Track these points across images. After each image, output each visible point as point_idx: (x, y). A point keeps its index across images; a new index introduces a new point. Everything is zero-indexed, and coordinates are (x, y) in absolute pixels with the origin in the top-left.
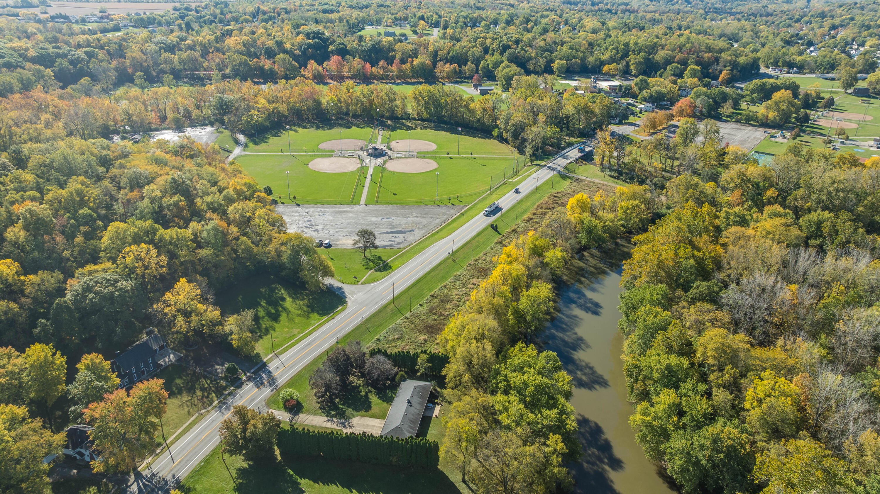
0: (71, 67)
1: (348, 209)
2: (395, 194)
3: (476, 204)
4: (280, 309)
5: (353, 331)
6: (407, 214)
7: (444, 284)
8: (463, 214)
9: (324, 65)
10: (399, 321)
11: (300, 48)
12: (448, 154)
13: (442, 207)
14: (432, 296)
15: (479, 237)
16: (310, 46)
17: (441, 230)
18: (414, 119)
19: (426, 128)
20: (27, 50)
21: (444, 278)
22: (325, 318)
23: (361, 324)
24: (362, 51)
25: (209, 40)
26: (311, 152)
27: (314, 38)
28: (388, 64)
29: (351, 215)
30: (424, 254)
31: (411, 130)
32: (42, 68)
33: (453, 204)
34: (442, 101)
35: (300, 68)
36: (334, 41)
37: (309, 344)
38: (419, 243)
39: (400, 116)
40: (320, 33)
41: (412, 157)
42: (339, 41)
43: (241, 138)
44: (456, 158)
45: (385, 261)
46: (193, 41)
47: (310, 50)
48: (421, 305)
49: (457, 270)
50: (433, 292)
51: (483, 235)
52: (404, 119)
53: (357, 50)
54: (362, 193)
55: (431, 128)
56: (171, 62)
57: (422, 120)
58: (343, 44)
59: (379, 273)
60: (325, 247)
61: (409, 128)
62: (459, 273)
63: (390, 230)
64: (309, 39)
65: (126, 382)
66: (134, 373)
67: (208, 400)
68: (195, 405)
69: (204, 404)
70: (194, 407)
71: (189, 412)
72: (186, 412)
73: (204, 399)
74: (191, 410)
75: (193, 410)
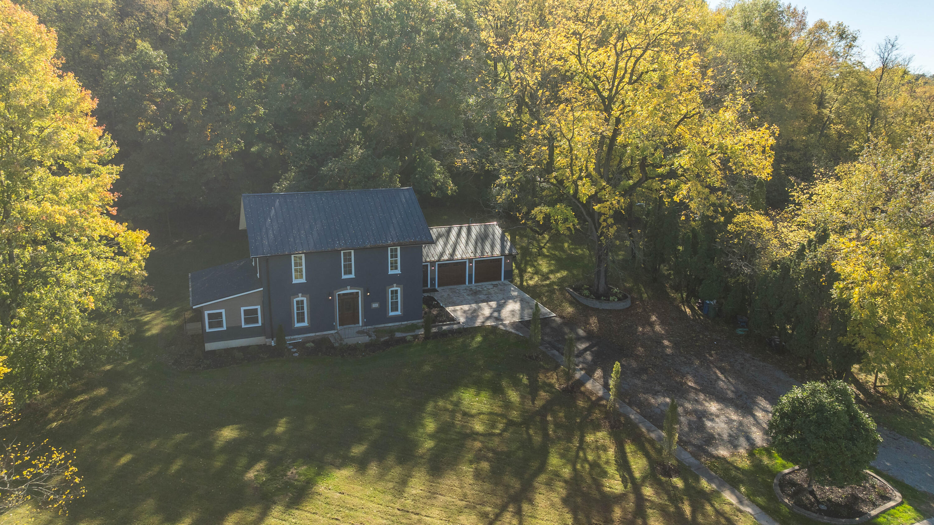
65: (251, 316)
66: (299, 289)
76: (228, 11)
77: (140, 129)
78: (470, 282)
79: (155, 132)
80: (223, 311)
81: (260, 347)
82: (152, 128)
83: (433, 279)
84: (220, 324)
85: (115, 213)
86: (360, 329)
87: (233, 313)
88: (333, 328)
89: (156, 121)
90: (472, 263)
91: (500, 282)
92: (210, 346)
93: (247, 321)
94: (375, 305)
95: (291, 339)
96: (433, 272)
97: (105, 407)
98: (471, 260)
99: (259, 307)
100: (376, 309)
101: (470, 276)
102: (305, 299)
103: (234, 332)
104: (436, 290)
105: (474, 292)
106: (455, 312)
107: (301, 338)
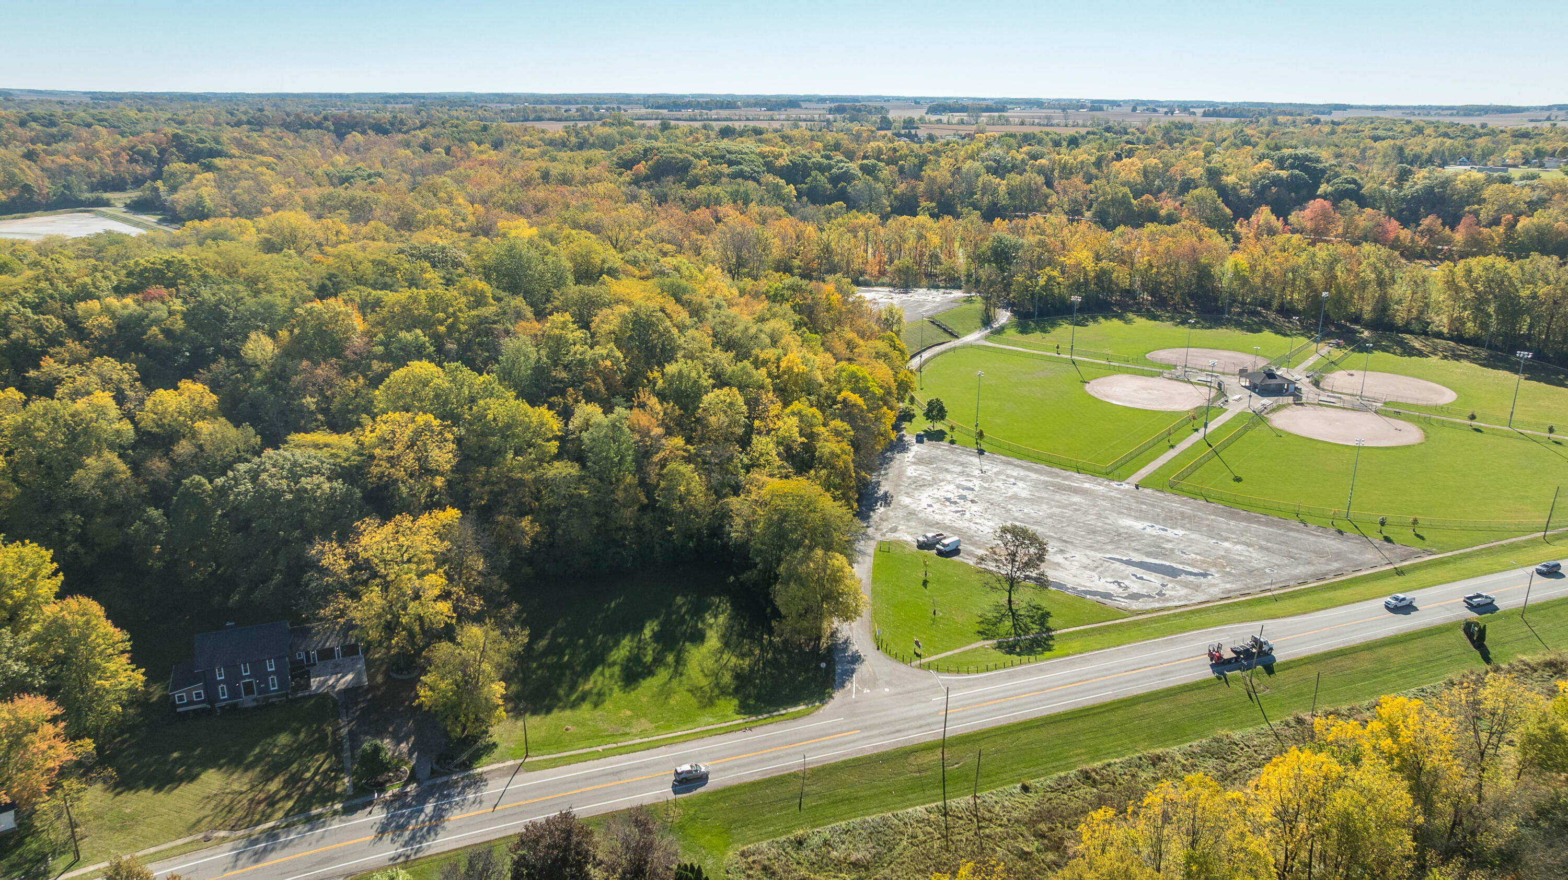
0: (829, 186)
1: (1087, 485)
2: (1238, 480)
3: (1468, 556)
4: (670, 658)
5: (754, 785)
6: (1228, 531)
7: (1158, 751)
8: (1400, 572)
9: (1292, 218)
10: (919, 810)
11: (1252, 187)
12: (1473, 417)
13: (1348, 538)
14: (1086, 776)
15: (1399, 648)
16: (1276, 181)
17: (1292, 596)
18: (1439, 335)
19: (1457, 357)
20: (777, 157)
21: (1176, 733)
22: (739, 720)
23: (795, 775)
24: (1397, 199)
25: (1082, 162)
26: (1118, 361)
27: (1292, 167)
28: (1444, 224)
29: (1076, 499)
30: (1171, 643)
31: (1410, 355)
32: (782, 182)
33: (1387, 539)
34: (1525, 293)
35: (1235, 219)
36: (1337, 175)
37: (616, 773)
38: (1192, 612)
39: (1400, 323)
40: (1310, 160)
41: (1363, 409)
42: (1348, 174)
43: (1004, 317)
44: (1494, 433)
45: (1049, 630)
46: (1050, 160)
47: (1274, 189)
48: (1025, 789)
49: (1241, 724)
50: (1097, 764)
51: (1418, 643)
52: (1411, 332)
53: (1383, 197)
54: (1155, 458)
55: (1474, 361)
56: (995, 192)
57: (1460, 339)
58: (1354, 182)
59: (998, 654)
60: (940, 553)
61: (1409, 351)
62: (1236, 735)
63: (1136, 557)
64: (1282, 169)
65: (198, 695)
66: (221, 682)
67: (264, 812)
68: (229, 812)
69: (246, 817)
70: (224, 813)
71: (199, 821)
72: (194, 820)
73: (263, 805)
74: (208, 819)
75: (212, 821)
80: (184, 694)
81: (203, 709)
83: (314, 659)
84: (183, 700)
86: (255, 698)
87: (189, 695)
88: (241, 698)
89: (159, 557)
90: (338, 647)
91: (357, 657)
92: (179, 710)
93: (196, 698)
94: (263, 686)
95: (218, 705)
96: (314, 655)
98: (337, 645)
99: (202, 691)
100: (263, 688)
101: (337, 656)
102: (225, 686)
103: (191, 702)
104: (314, 664)
105: (337, 666)
106: (314, 682)
107: (223, 704)
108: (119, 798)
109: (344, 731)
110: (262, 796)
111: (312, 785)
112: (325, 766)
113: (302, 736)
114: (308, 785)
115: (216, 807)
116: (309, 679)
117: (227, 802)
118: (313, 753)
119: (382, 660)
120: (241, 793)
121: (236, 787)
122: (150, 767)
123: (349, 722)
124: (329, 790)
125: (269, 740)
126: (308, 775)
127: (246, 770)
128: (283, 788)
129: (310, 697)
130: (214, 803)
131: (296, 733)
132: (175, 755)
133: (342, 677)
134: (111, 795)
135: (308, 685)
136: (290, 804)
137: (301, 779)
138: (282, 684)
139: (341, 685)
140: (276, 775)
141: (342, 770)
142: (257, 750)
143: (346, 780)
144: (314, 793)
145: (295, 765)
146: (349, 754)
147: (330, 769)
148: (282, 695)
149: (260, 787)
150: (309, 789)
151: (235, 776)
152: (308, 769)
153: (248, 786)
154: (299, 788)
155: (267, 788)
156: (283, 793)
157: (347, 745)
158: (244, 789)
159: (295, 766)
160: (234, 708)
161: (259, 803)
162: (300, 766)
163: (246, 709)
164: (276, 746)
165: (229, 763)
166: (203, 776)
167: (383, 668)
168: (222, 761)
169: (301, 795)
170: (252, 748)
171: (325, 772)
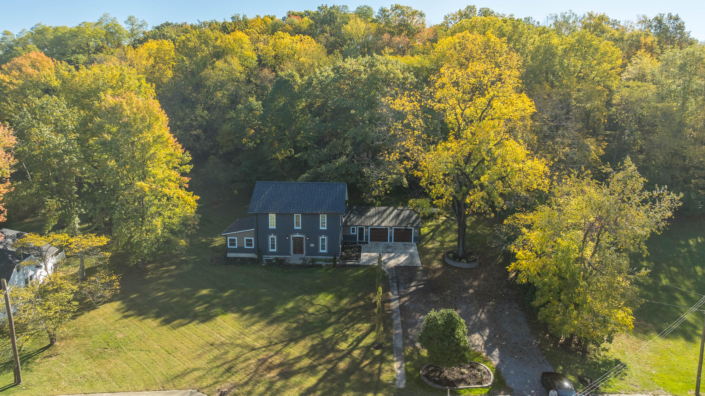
65: (249, 242)
66: (272, 231)
67: (272, 383)
68: (228, 370)
69: (246, 383)
70: (222, 370)
71: (184, 374)
72: (180, 368)
73: (273, 373)
74: (196, 374)
75: (201, 377)
76: (289, 80)
77: (244, 143)
78: (391, 241)
79: (251, 144)
80: (236, 238)
81: (251, 259)
82: (249, 142)
83: (367, 237)
84: (234, 245)
85: (187, 187)
86: (303, 257)
87: (241, 240)
88: (289, 254)
89: (252, 138)
90: (392, 229)
91: (410, 243)
92: (230, 255)
93: (247, 245)
94: (312, 245)
95: (265, 257)
96: (367, 232)
97: (169, 273)
98: (391, 228)
99: (253, 238)
100: (312, 247)
101: (391, 237)
102: (275, 237)
103: (241, 250)
104: (367, 243)
105: (388, 247)
106: (365, 257)
107: (271, 257)
108: (126, 320)
109: (394, 305)
110: (277, 360)
111: (347, 360)
112: (369, 340)
113: (345, 301)
114: (341, 359)
115: (216, 358)
116: (360, 251)
117: (230, 356)
118: (354, 320)
119: (438, 251)
120: (253, 349)
121: (249, 340)
122: (174, 298)
123: (401, 297)
124: (371, 375)
125: (307, 298)
126: (343, 346)
127: (271, 323)
128: (307, 355)
129: (358, 267)
130: (216, 352)
131: (340, 298)
132: (205, 292)
133: (393, 258)
134: (119, 315)
135: (358, 257)
136: (312, 381)
137: (334, 350)
138: (332, 251)
139: (392, 263)
140: (302, 337)
141: (391, 350)
142: (290, 305)
143: (396, 365)
144: (348, 372)
145: (330, 330)
146: (399, 331)
147: (377, 345)
148: (329, 261)
149: (279, 347)
150: (342, 365)
151: (255, 328)
152: (345, 338)
153: (264, 342)
154: (329, 362)
155: (288, 350)
156: (306, 362)
157: (398, 321)
158: (258, 345)
159: (328, 333)
160: (281, 263)
161: (270, 369)
162: (336, 331)
163: (291, 265)
164: (313, 305)
165: (253, 312)
166: (219, 319)
167: (440, 257)
168: (247, 308)
169: (331, 371)
170: (286, 300)
171: (367, 348)
